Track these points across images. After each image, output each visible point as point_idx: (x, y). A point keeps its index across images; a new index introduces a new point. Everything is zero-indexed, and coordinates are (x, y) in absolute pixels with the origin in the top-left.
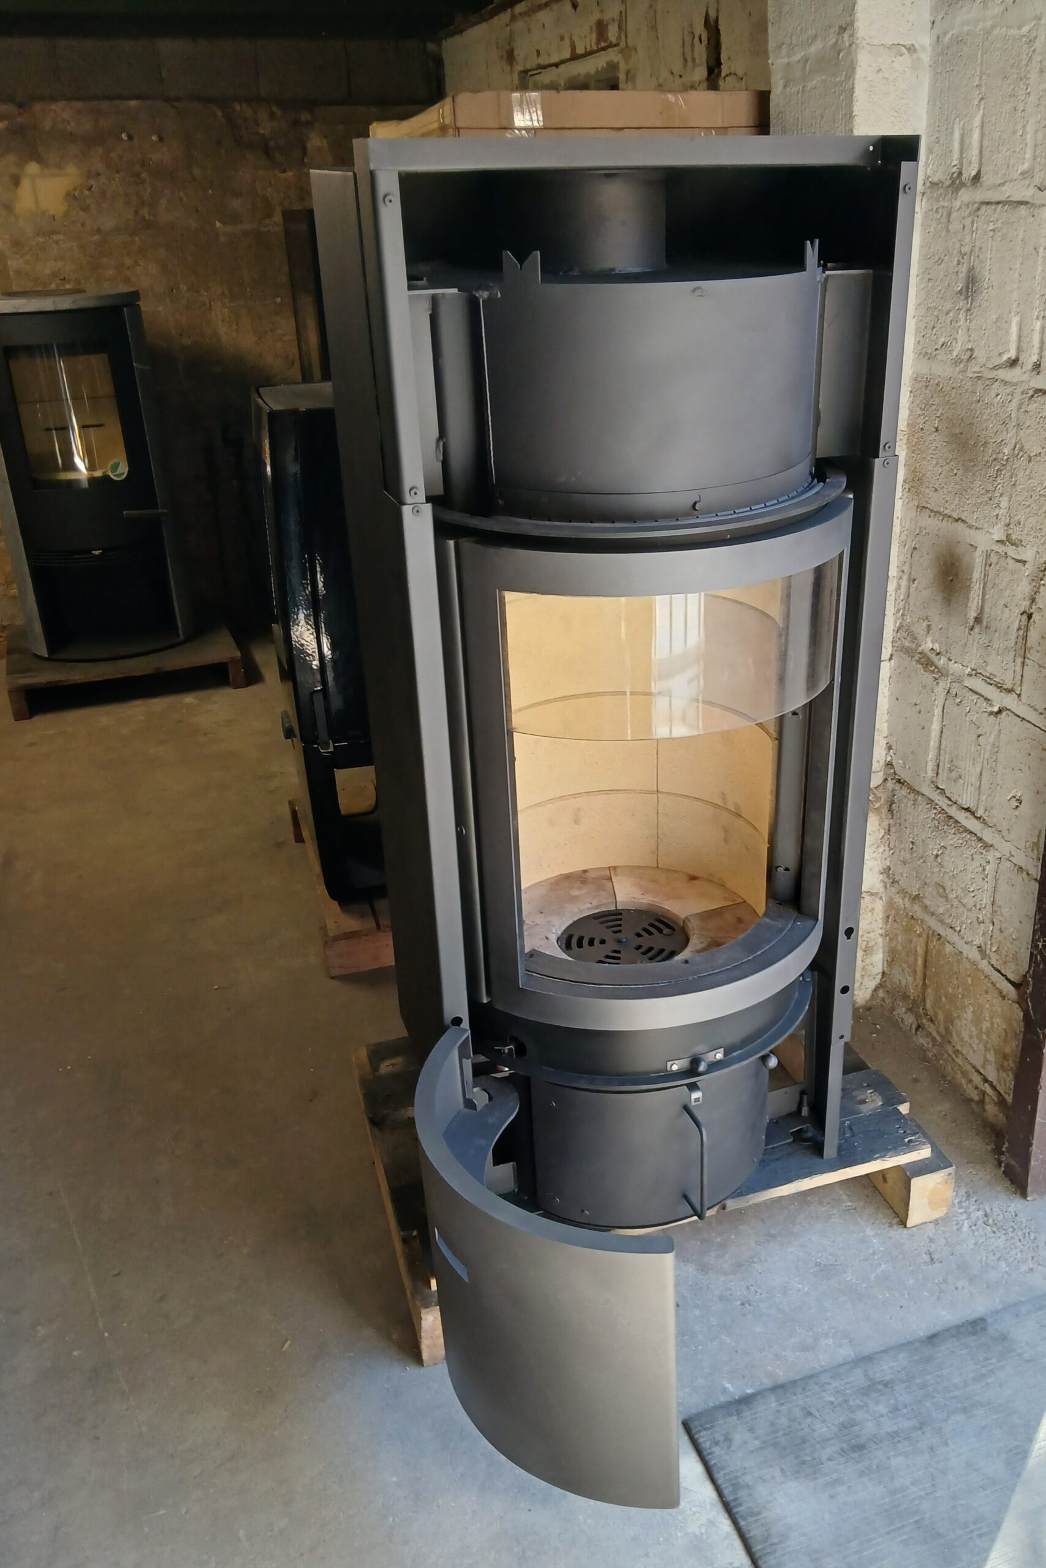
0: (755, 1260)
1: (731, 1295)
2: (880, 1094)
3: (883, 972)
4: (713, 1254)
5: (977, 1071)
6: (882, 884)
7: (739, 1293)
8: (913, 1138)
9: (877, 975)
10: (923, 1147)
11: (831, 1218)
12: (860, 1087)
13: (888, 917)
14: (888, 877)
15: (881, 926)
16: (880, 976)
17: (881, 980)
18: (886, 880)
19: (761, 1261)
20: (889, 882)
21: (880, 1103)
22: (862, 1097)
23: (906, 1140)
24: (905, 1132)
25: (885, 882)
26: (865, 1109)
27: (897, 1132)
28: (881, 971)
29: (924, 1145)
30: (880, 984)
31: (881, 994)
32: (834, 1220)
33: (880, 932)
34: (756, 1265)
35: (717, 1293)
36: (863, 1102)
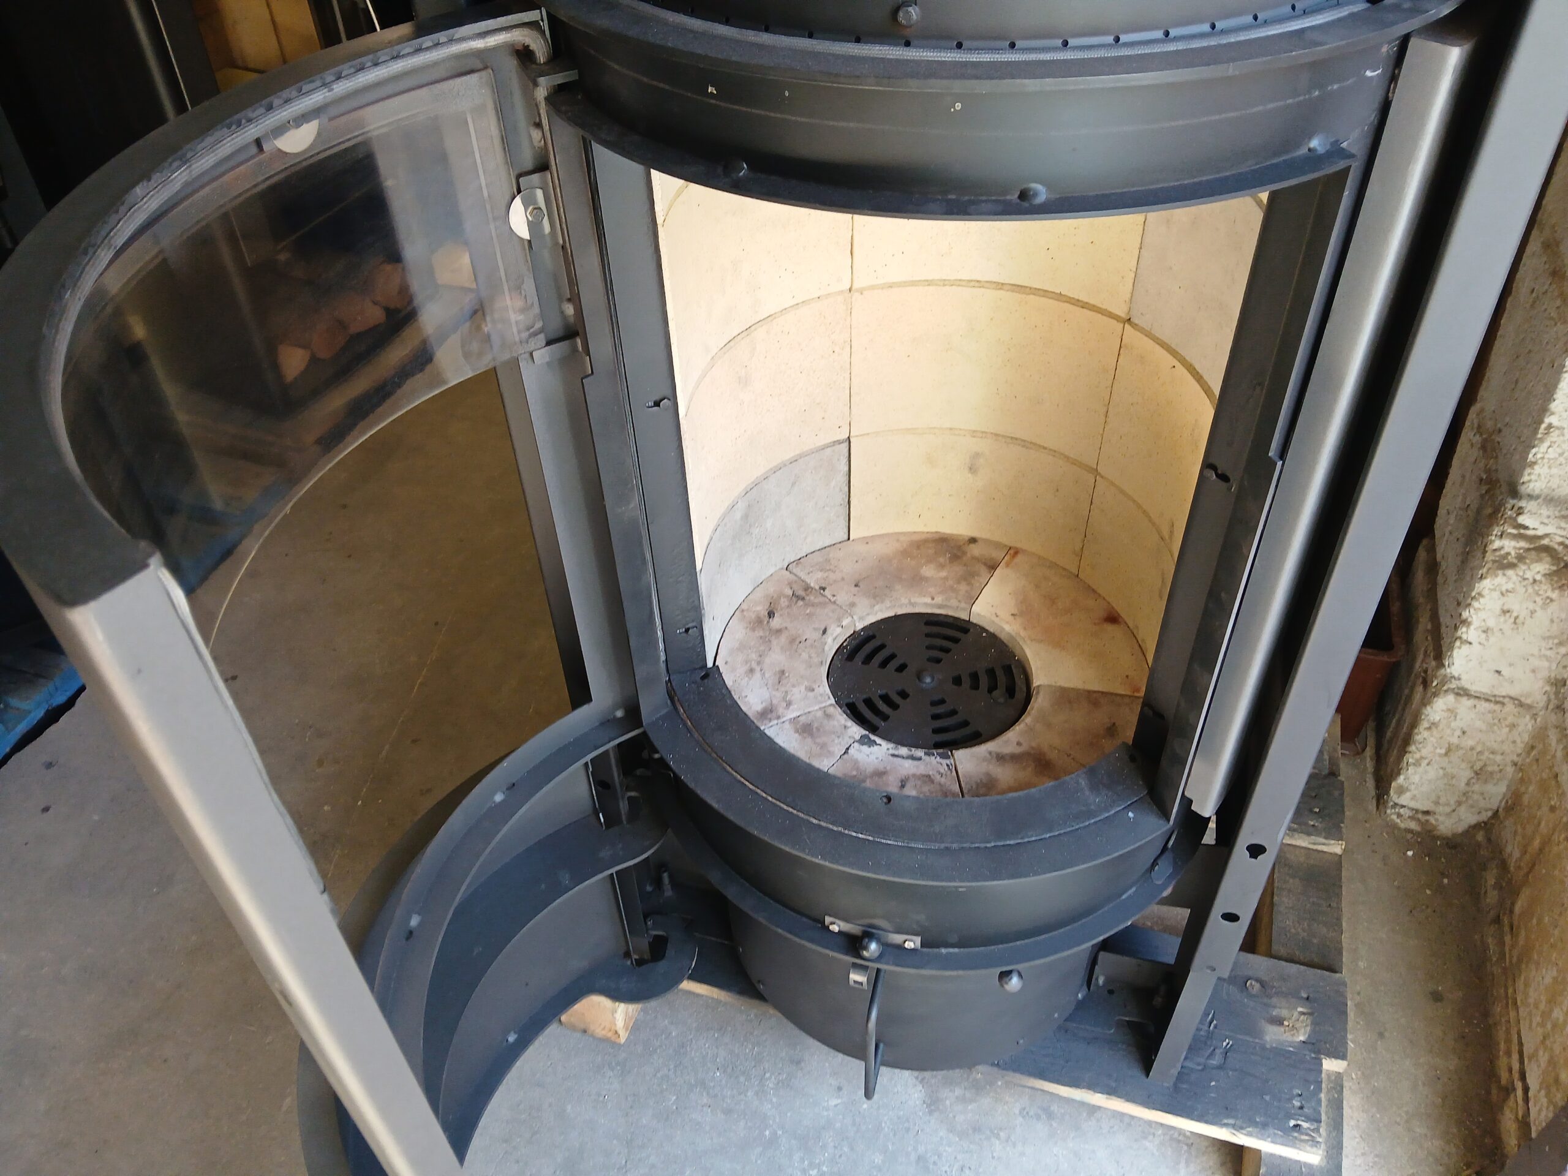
0: (1002, 1134)
1: (935, 1163)
2: (1315, 1024)
3: (1498, 811)
4: (958, 1092)
5: (1521, 1053)
6: (1545, 698)
7: (946, 1168)
8: (1305, 1125)
9: (1486, 810)
10: (1308, 1148)
11: (1145, 1138)
12: (1292, 995)
13: (1533, 748)
14: (1557, 693)
15: (1519, 751)
16: (1490, 814)
17: (1489, 819)
18: (1553, 697)
19: (1008, 1139)
20: (1554, 702)
21: (1302, 1038)
22: (1284, 1013)
23: (1292, 1123)
24: (1301, 1108)
25: (1549, 700)
26: (1273, 1035)
27: (1290, 1100)
28: (1495, 808)
29: (1312, 1146)
30: (1485, 823)
31: (1480, 837)
32: (1148, 1144)
33: (1515, 758)
34: (997, 1142)
35: (921, 1149)
36: (1279, 1022)
